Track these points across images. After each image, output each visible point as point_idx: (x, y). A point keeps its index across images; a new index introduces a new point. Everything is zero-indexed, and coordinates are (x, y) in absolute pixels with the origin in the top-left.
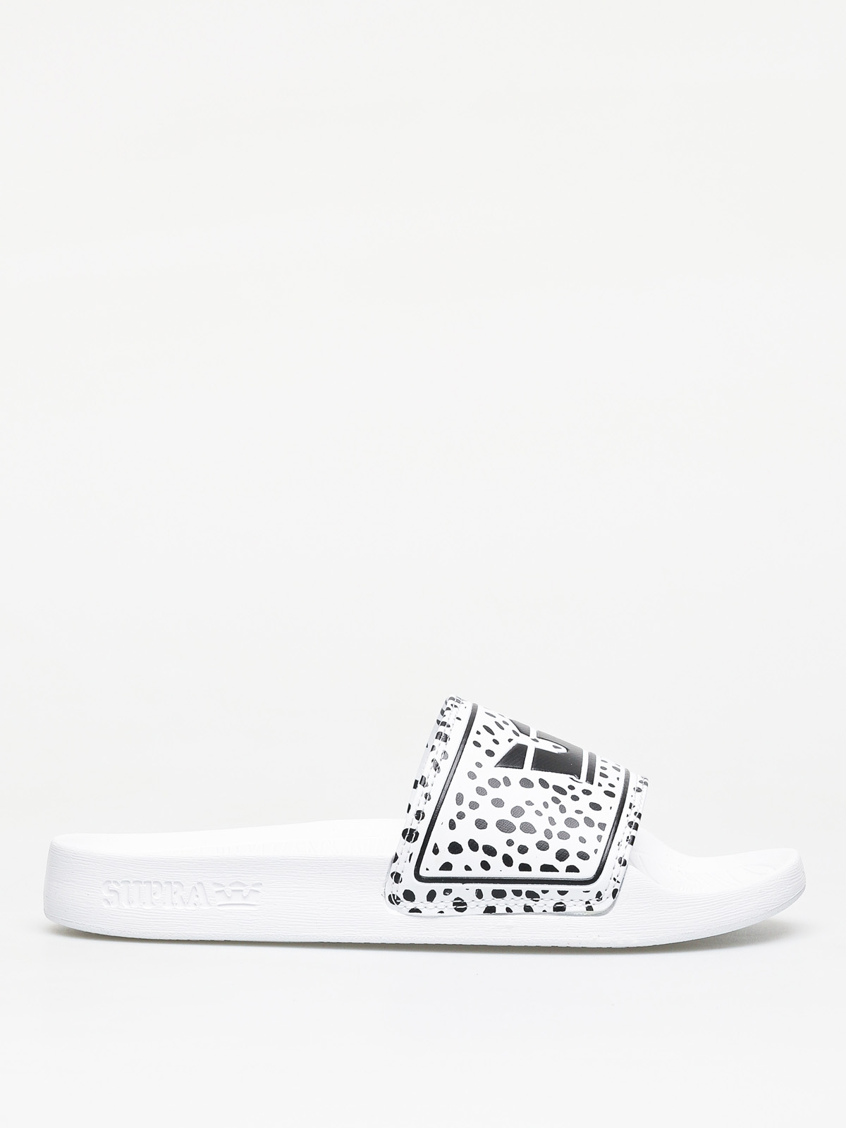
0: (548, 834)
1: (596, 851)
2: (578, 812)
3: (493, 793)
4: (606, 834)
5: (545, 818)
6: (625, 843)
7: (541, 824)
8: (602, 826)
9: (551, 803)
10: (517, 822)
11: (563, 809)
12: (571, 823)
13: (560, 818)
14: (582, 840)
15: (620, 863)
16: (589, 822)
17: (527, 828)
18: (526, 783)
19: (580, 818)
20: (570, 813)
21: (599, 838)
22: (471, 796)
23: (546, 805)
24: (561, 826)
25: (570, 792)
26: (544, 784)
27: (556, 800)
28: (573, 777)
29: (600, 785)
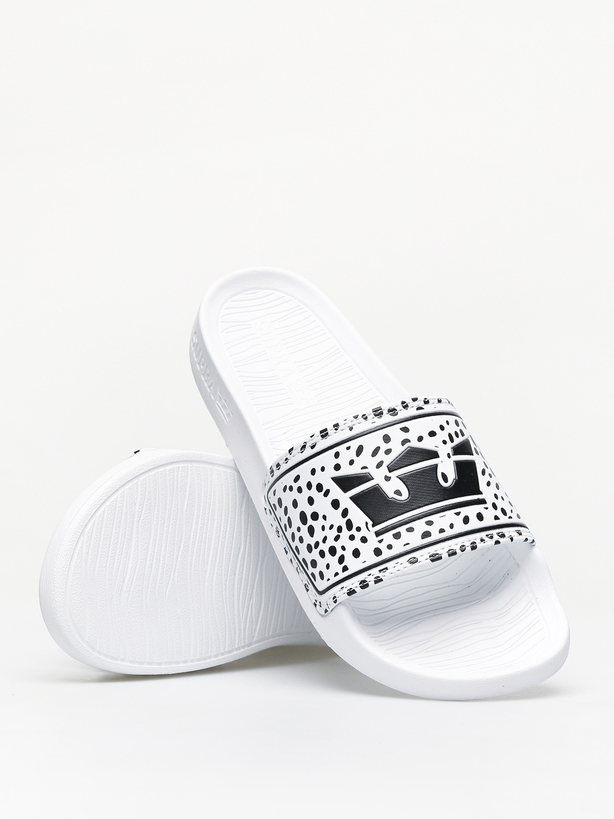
0: (317, 544)
1: (329, 580)
2: (343, 548)
3: (314, 493)
4: (342, 575)
5: (323, 534)
6: (345, 590)
7: (319, 535)
8: (345, 569)
9: (335, 528)
10: (310, 522)
11: (337, 538)
12: (333, 551)
13: (330, 542)
14: (328, 566)
15: (333, 599)
16: (342, 559)
17: (311, 531)
18: (335, 504)
19: (339, 552)
20: (338, 545)
21: (337, 574)
22: (302, 483)
23: (331, 527)
24: (325, 547)
25: (354, 532)
26: (345, 513)
27: (340, 529)
28: (370, 523)
29: (380, 541)
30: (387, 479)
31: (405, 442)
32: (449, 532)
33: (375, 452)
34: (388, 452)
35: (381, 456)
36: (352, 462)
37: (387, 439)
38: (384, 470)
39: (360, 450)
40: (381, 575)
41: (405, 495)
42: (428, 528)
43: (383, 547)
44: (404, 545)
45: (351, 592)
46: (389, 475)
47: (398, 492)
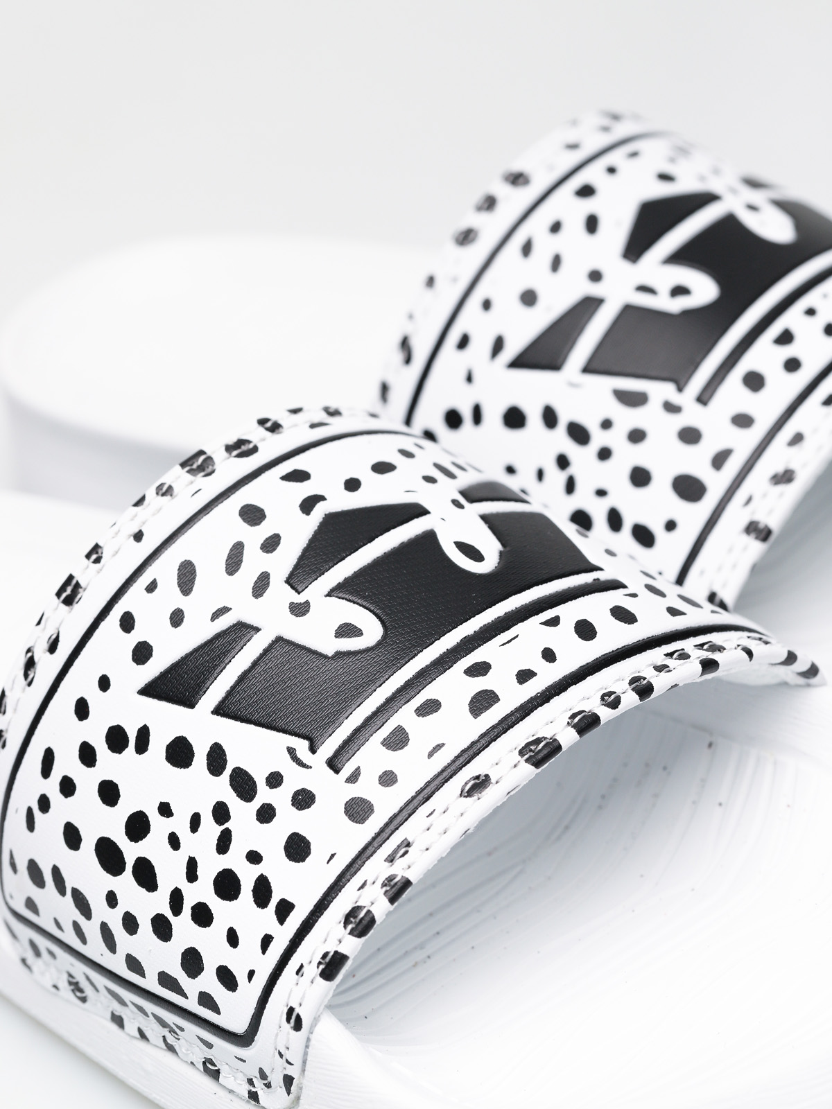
0: (176, 899)
1: (251, 974)
2: (254, 857)
3: (109, 765)
4: (283, 935)
5: (181, 858)
6: (312, 971)
7: (170, 873)
8: (284, 910)
9: (207, 820)
10: (131, 851)
11: (224, 844)
12: (227, 885)
13: (210, 866)
14: (233, 939)
15: (288, 1020)
16: (262, 892)
17: (146, 875)
18: (180, 753)
19: (247, 876)
20: (235, 860)
21: (266, 941)
22: (68, 764)
23: (195, 822)
24: (202, 892)
25: (265, 795)
26: (217, 759)
27: (221, 813)
28: (301, 746)
29: (353, 778)
30: (300, 610)
31: (308, 505)
32: (548, 675)
33: (234, 561)
34: (271, 544)
35: (254, 562)
36: (177, 618)
37: (253, 515)
38: (280, 593)
39: (187, 577)
40: (399, 870)
41: (372, 630)
42: (480, 684)
43: (367, 788)
44: (430, 755)
45: (332, 965)
46: (300, 599)
47: (347, 630)
